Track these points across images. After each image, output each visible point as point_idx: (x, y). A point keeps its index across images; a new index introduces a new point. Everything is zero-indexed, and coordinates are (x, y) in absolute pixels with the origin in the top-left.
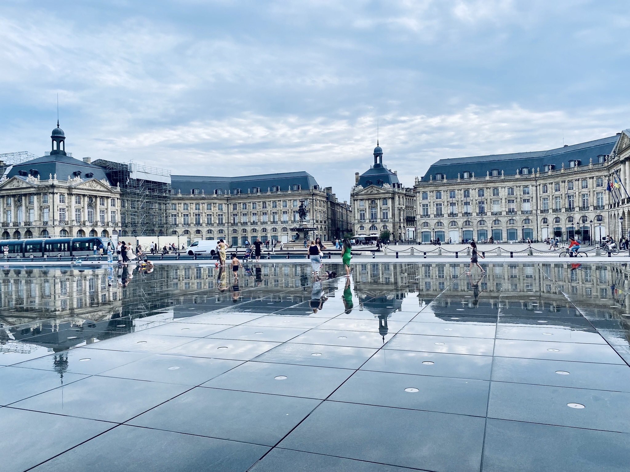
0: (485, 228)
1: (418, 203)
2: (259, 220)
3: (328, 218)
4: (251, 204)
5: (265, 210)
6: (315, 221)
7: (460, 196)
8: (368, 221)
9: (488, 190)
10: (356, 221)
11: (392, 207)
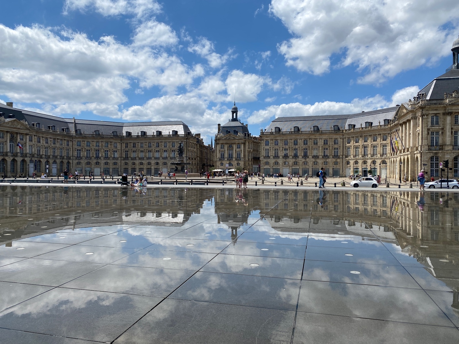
0: (307, 167)
1: (262, 147)
2: (145, 156)
3: (197, 156)
4: (140, 144)
5: (150, 149)
6: (188, 158)
7: (291, 144)
8: (226, 159)
9: (311, 140)
10: (218, 159)
11: (244, 150)
